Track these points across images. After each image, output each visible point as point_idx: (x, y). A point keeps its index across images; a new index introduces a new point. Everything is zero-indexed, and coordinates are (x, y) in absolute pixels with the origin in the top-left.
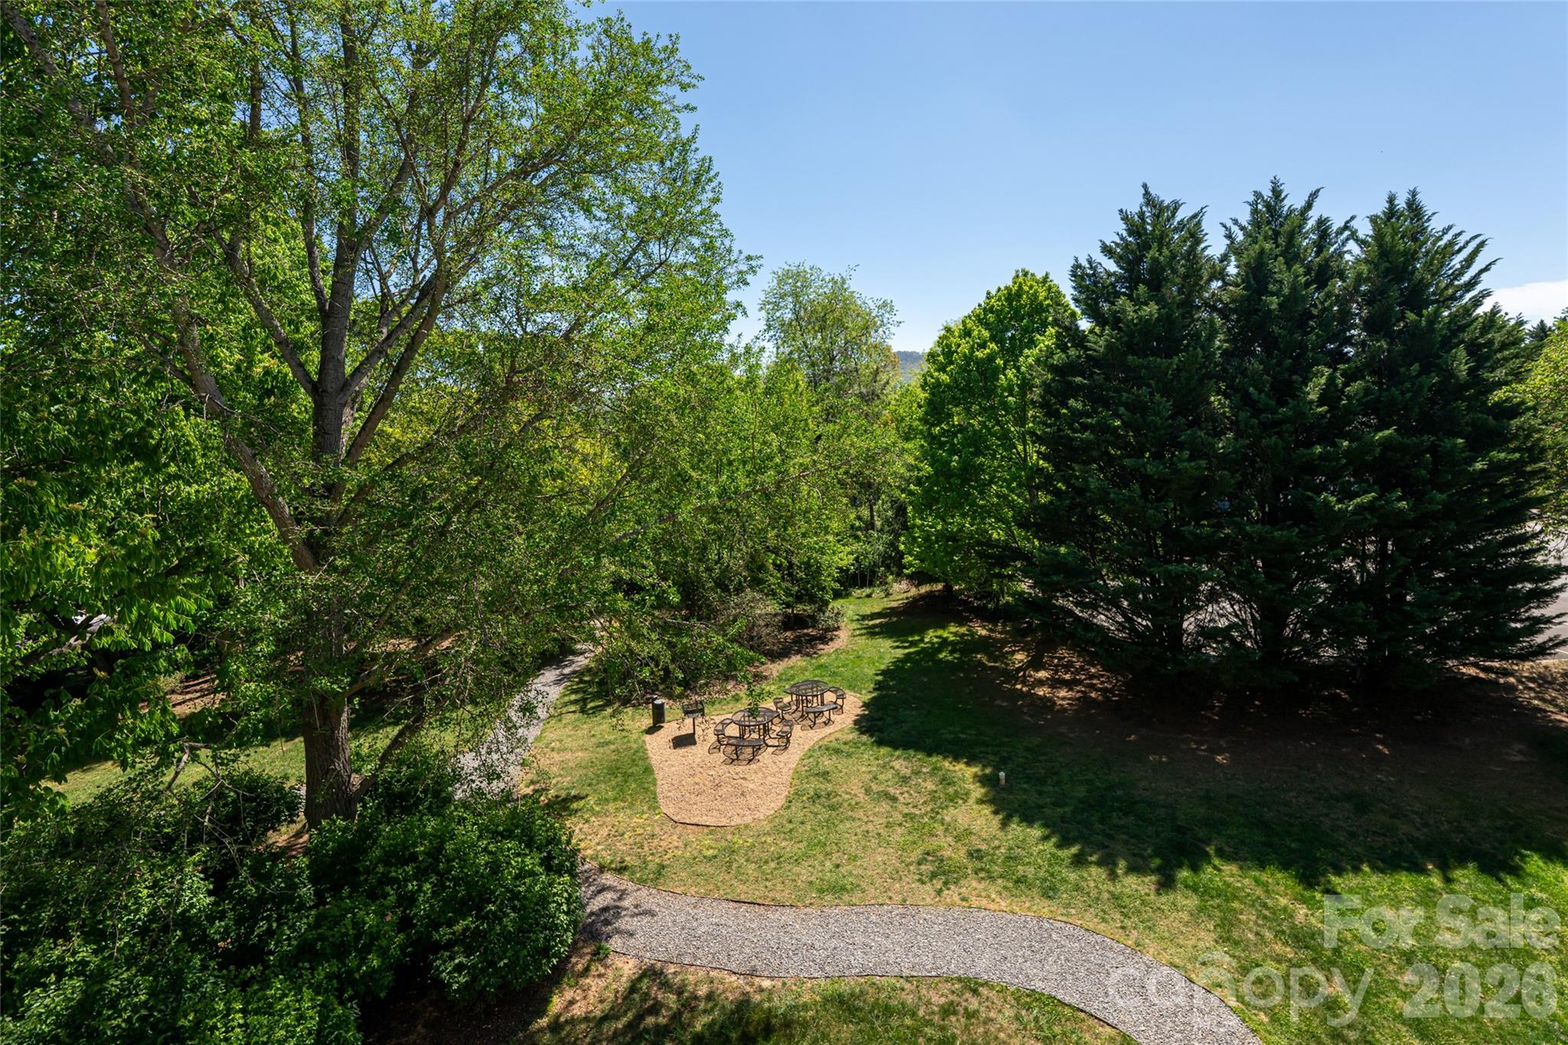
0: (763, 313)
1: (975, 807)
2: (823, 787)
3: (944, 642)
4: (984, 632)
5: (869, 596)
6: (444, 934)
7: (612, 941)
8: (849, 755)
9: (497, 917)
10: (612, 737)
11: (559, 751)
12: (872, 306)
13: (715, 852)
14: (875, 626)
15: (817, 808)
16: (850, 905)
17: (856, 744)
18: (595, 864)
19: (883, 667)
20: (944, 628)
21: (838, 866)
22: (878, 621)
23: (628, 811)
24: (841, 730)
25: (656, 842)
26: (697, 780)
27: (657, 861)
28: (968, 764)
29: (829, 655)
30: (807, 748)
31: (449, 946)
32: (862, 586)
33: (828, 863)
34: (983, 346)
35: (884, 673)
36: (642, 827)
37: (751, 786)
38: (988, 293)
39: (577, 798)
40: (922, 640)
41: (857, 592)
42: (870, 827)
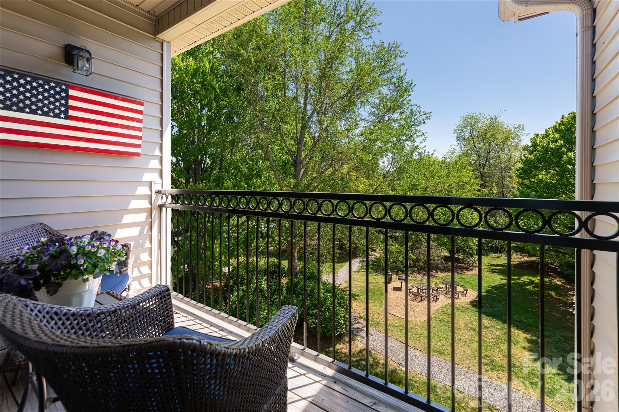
0: (455, 134)
1: (520, 348)
2: (447, 319)
3: (532, 282)
4: (559, 283)
5: (498, 257)
6: (311, 312)
7: (358, 337)
8: (462, 311)
9: (323, 312)
10: (373, 282)
11: (356, 281)
12: (512, 128)
13: (398, 325)
14: (497, 269)
15: (442, 324)
16: (444, 359)
17: (467, 309)
18: (358, 315)
19: (493, 285)
20: (534, 277)
21: (444, 345)
22: (499, 268)
23: (372, 304)
24: (463, 302)
25: (379, 316)
26: (398, 302)
27: (378, 321)
28: (524, 333)
29: (468, 275)
30: (444, 304)
31: (312, 315)
32: (496, 252)
33: (439, 343)
34: (556, 141)
35: (492, 287)
36: (376, 310)
37: (418, 310)
38: (563, 116)
39: (358, 296)
40: (519, 279)
41: (493, 255)
42: (463, 338)
